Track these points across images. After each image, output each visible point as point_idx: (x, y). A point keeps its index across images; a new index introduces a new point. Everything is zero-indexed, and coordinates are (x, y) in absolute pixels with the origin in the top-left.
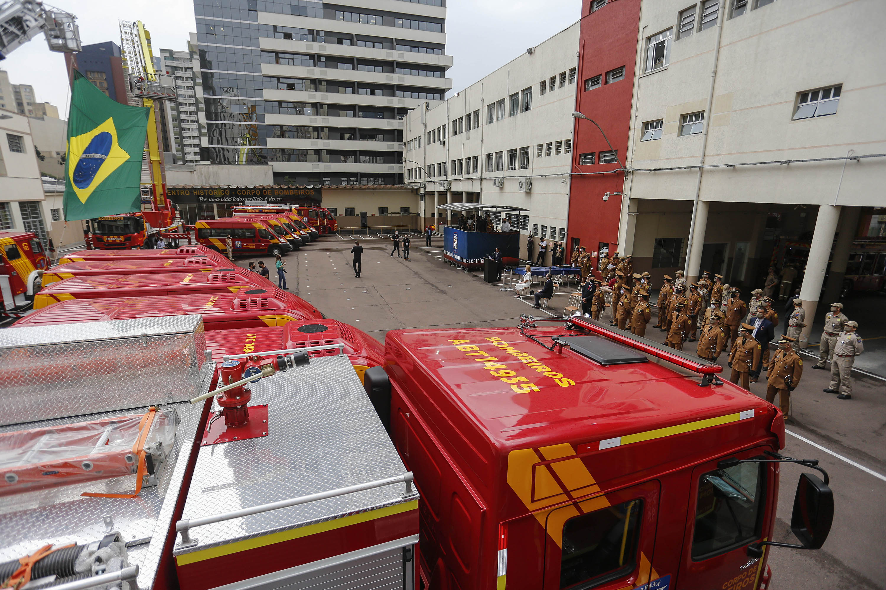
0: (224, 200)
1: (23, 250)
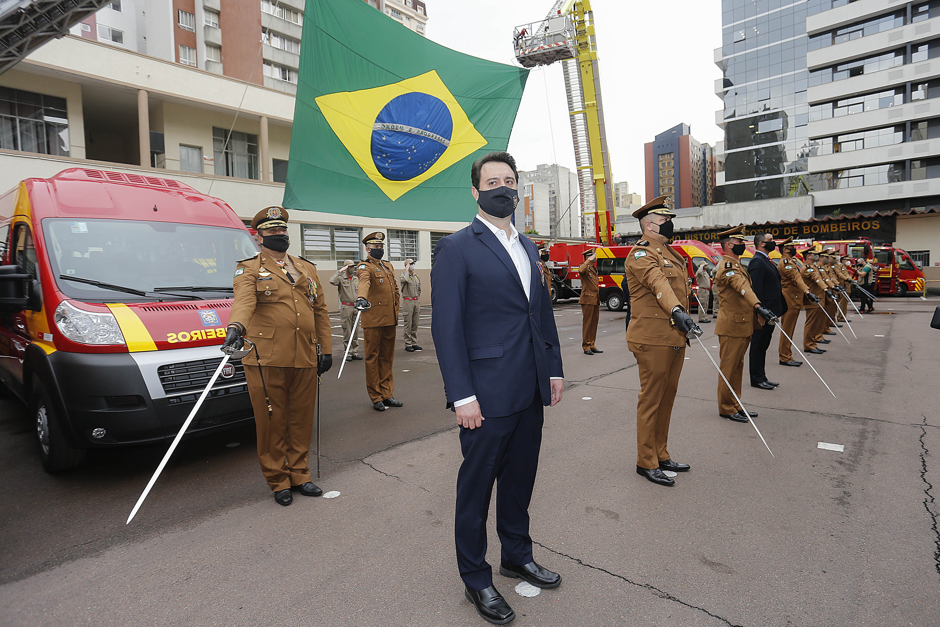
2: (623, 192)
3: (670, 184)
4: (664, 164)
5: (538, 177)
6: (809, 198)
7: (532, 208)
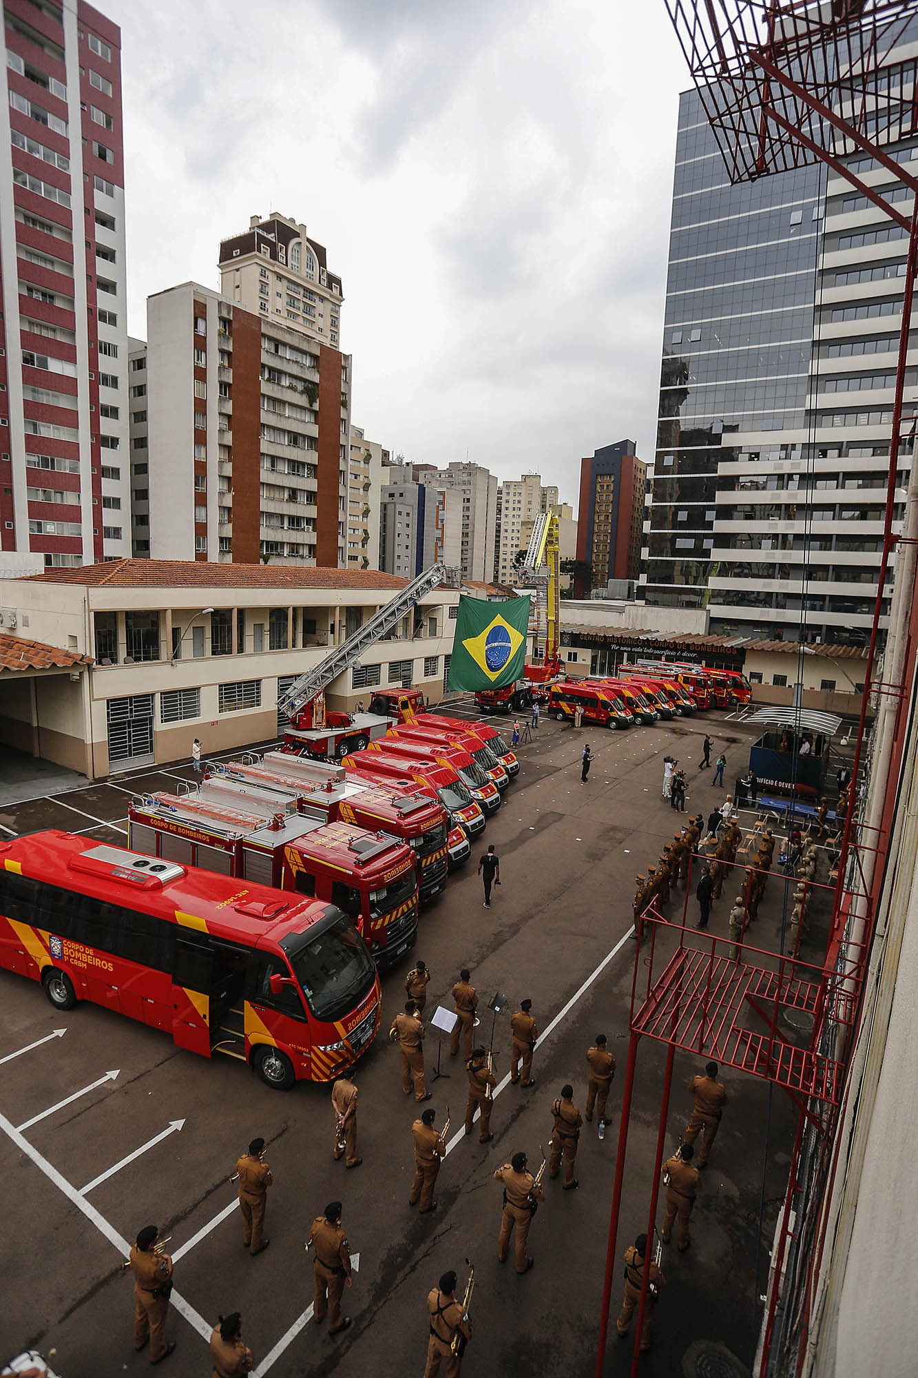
0: (635, 650)
2: (552, 499)
3: (606, 511)
4: (602, 486)
5: (451, 479)
6: (705, 612)
7: (442, 521)
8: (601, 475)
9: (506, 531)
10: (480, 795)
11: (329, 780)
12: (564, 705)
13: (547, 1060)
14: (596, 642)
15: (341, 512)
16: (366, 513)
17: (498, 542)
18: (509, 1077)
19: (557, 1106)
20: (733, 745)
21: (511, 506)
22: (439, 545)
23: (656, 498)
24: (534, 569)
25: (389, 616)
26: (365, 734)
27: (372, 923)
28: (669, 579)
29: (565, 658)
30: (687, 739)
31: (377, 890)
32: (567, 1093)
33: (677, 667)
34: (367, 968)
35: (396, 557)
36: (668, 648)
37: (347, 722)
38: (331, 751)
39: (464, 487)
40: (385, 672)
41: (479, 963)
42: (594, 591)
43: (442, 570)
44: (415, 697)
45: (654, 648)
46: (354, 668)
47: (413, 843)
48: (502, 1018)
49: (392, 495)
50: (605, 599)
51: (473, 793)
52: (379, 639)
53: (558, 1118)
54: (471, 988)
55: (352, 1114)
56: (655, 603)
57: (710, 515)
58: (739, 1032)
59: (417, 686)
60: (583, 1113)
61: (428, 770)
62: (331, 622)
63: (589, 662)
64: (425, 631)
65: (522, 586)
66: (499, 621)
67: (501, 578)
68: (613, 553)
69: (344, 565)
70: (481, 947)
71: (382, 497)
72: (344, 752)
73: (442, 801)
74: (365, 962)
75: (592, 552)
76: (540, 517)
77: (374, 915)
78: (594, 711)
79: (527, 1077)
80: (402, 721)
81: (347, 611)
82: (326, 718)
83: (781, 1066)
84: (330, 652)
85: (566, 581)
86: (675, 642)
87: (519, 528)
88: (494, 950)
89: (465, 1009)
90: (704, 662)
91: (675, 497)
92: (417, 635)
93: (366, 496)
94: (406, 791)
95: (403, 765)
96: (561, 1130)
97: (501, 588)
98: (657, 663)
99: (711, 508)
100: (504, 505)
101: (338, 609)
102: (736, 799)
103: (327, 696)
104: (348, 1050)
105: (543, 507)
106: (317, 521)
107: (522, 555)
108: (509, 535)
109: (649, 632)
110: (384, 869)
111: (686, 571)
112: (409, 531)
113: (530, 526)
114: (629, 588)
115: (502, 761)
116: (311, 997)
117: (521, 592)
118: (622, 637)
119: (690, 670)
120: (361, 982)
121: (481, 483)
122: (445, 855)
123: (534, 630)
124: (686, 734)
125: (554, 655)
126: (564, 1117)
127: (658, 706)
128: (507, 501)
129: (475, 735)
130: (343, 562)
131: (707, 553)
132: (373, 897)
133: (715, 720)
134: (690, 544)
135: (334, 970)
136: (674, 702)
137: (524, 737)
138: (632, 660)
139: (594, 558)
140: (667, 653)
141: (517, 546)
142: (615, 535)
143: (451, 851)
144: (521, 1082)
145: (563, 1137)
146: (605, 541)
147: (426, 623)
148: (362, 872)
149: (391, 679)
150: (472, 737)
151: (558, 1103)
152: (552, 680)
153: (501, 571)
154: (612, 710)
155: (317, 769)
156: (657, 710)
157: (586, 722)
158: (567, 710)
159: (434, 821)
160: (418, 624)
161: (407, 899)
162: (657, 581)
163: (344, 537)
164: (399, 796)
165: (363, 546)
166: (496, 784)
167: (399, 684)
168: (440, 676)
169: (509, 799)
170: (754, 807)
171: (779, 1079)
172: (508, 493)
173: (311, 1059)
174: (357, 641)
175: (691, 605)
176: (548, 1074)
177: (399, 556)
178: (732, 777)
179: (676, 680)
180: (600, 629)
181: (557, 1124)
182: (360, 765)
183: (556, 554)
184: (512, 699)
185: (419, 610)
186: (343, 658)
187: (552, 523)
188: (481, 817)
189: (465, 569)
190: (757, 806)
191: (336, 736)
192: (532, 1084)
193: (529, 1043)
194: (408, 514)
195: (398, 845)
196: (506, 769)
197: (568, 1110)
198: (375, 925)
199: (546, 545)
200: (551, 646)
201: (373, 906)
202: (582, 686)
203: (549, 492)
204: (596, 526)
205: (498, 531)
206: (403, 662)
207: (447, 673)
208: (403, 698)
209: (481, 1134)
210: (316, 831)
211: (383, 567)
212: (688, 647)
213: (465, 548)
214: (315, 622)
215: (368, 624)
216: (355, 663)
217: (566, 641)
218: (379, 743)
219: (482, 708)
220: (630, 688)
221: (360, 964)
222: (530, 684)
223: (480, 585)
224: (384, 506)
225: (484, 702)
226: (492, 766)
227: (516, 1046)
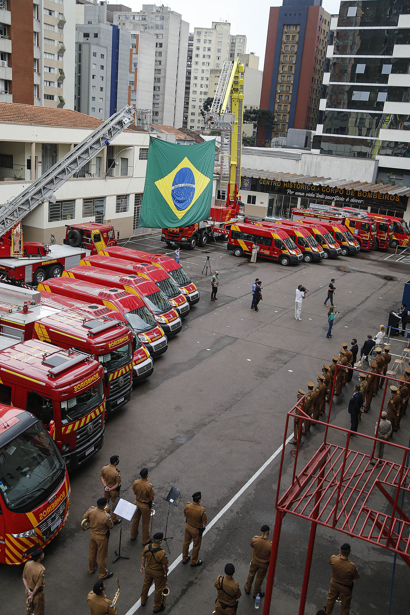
0: (309, 195)
1: (103, 237)
2: (240, 48)
3: (291, 62)
4: (288, 37)
5: (144, 22)
6: (374, 162)
7: (135, 65)
8: (288, 25)
9: (196, 78)
10: (164, 319)
11: (25, 303)
12: (241, 242)
13: (214, 544)
14: (274, 187)
15: (35, 49)
16: (61, 52)
17: (187, 88)
18: (180, 558)
19: (221, 582)
20: (390, 282)
21: (201, 53)
22: (133, 88)
23: (339, 50)
24: (219, 114)
25: (82, 154)
26: (60, 263)
27: (63, 428)
28: (343, 130)
29: (244, 200)
30: (348, 276)
31: (67, 399)
32: (230, 570)
33: (346, 212)
34: (57, 467)
35: (91, 99)
36: (338, 194)
37: (43, 252)
38: (28, 278)
39: (157, 32)
40: (79, 206)
41: (158, 463)
42: (274, 140)
43: (133, 111)
44: (107, 231)
45: (326, 194)
46: (50, 203)
47: (101, 359)
48: (176, 509)
49: (86, 35)
50: (284, 147)
51: (156, 317)
52: (74, 176)
53: (221, 591)
54: (149, 483)
55: (40, 590)
56: (329, 153)
57: (386, 69)
58: (368, 511)
59: (109, 221)
60: (242, 588)
61: (117, 296)
62: (27, 157)
63: (266, 205)
64: (117, 171)
65: (208, 132)
66: (186, 163)
67: (189, 124)
68: (294, 104)
69: (41, 103)
70: (160, 450)
71: (77, 36)
72: (41, 279)
73: (129, 324)
74: (56, 462)
75: (275, 102)
76: (227, 64)
77: (65, 422)
78: (268, 249)
79: (196, 558)
80: (94, 253)
81: (43, 148)
82: (24, 247)
83: (401, 539)
84: (27, 186)
85: (249, 129)
86: (344, 189)
87: (208, 76)
88: (172, 452)
89: (143, 501)
90: (369, 208)
91: (355, 50)
92: (109, 174)
93: (61, 34)
94: (97, 314)
95: (94, 291)
96: (223, 601)
97: (190, 133)
98: (327, 208)
99: (387, 61)
100: (195, 52)
101: (34, 145)
102: (388, 329)
103: (23, 227)
104: (39, 537)
105: (232, 55)
106: (12, 57)
107: (209, 102)
108: (199, 81)
109: (322, 178)
110: (74, 381)
111: (360, 121)
112: (103, 73)
113: (218, 75)
114: (307, 138)
115: (184, 291)
116: (6, 491)
117: (207, 138)
118: (297, 183)
119: (356, 214)
120: (53, 477)
121: (173, 27)
122: (130, 370)
123: (218, 174)
124: (349, 272)
125: (235, 198)
126: (226, 591)
127: (325, 246)
128: (198, 48)
129: (160, 266)
130: (39, 100)
131: (380, 106)
132: (64, 405)
133: (375, 261)
134: (364, 96)
135: (28, 468)
136: (340, 244)
137: (205, 270)
138: (305, 205)
139: (276, 108)
140: (336, 198)
141: (205, 93)
142: (297, 85)
143: (136, 368)
144: (190, 562)
145: (224, 606)
146: (287, 92)
147: (118, 162)
148: (54, 384)
149: (85, 214)
150: (157, 268)
151: (221, 579)
152: (232, 220)
153: (190, 117)
154: (284, 249)
155: (14, 293)
156: (324, 249)
157: (261, 258)
158: (245, 247)
159: (121, 340)
160: (111, 163)
161: (95, 408)
162: (332, 131)
163: (39, 74)
164: (89, 318)
165: (59, 85)
166: (178, 310)
167: (93, 219)
168: (130, 213)
169: (190, 324)
170: (403, 335)
171: (399, 549)
172: (199, 40)
173: (5, 546)
174: (52, 176)
175: (362, 155)
176: (214, 555)
177: (94, 98)
178: (386, 310)
179: (343, 223)
180: (278, 174)
181: (219, 596)
182: (55, 290)
183: (240, 101)
184: (195, 236)
185: (111, 150)
186: (40, 192)
187: (237, 71)
188: (164, 339)
189: (156, 113)
190: (406, 335)
191: (34, 265)
192: (199, 564)
193: (199, 529)
194: (102, 56)
195: (87, 360)
196: (188, 298)
197: (229, 585)
198: (65, 430)
199: (232, 92)
200: (232, 188)
201: (64, 413)
202: (258, 226)
203: (237, 41)
204: (280, 76)
205: (188, 78)
206: (96, 198)
207: (137, 211)
208: (96, 231)
209: (154, 606)
210: (12, 347)
211: (78, 108)
212: (356, 194)
213: (157, 93)
214: (11, 157)
215: (63, 161)
216: (50, 197)
217: (246, 185)
218: (73, 271)
219: (168, 243)
220: (301, 229)
221: (52, 463)
222: (212, 223)
223: (169, 129)
224: (79, 47)
225: (170, 238)
226: (175, 295)
227: (187, 532)
